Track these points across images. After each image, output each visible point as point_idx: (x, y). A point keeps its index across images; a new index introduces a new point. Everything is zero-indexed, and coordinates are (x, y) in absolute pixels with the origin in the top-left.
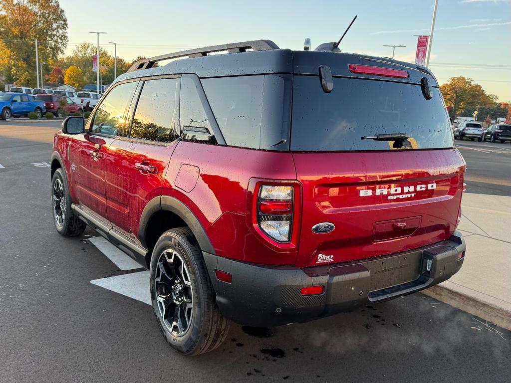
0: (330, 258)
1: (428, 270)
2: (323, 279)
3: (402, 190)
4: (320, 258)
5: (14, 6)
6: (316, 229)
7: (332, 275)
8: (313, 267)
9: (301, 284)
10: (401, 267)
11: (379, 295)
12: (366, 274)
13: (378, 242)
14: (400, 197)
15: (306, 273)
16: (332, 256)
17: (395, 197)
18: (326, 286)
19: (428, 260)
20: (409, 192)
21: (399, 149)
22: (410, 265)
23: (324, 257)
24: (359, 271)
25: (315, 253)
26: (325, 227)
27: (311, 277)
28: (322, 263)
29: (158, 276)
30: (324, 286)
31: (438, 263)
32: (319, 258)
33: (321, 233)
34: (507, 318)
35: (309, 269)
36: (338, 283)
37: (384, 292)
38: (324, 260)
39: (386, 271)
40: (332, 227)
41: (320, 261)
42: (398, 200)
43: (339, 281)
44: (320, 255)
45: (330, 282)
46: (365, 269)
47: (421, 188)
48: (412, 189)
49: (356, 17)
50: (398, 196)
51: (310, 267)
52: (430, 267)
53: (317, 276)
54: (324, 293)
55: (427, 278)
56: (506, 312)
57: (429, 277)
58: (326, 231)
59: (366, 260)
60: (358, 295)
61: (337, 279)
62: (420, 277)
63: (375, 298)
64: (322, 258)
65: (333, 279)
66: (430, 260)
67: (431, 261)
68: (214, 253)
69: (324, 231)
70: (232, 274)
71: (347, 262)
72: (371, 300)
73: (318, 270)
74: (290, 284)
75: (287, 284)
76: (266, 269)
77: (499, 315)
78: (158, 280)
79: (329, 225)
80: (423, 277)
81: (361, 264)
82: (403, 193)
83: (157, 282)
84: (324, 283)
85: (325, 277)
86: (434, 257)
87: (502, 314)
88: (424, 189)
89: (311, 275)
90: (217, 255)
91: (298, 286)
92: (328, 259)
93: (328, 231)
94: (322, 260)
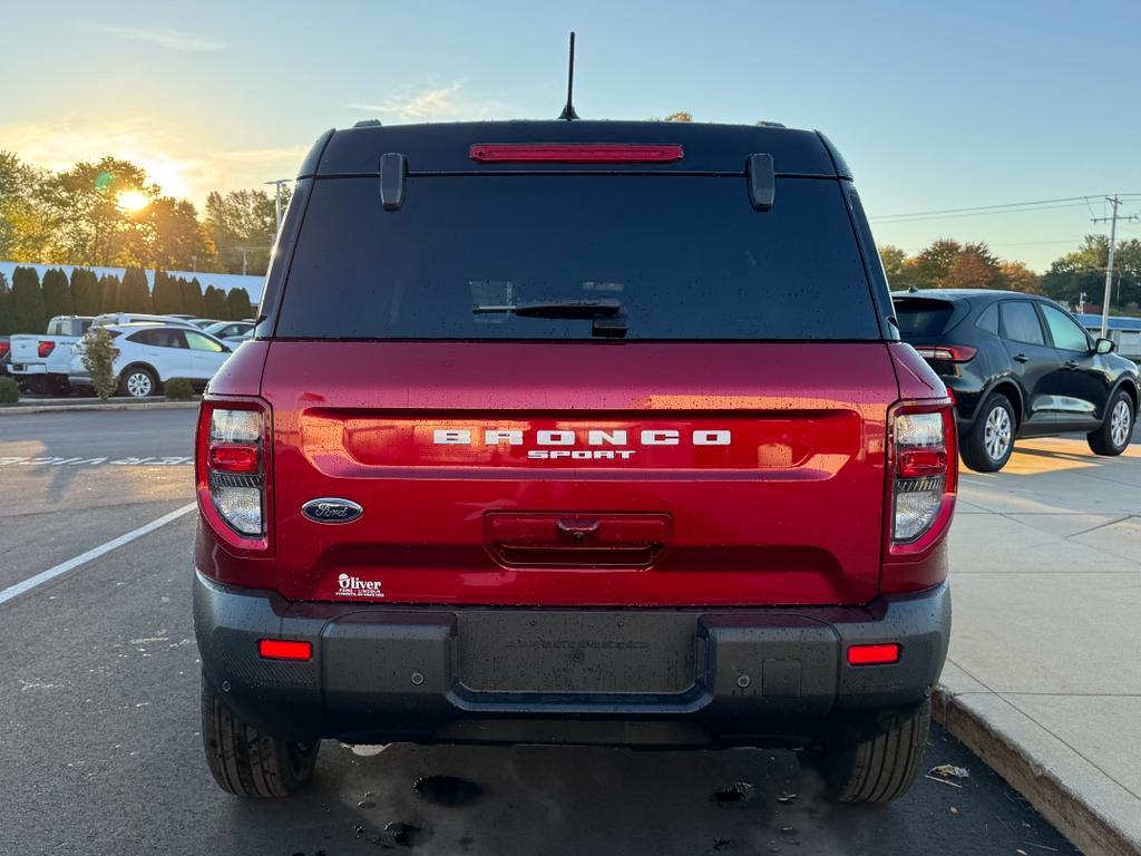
0: (372, 589)
2: (309, 627)
3: (582, 438)
4: (345, 583)
6: (312, 510)
8: (329, 602)
9: (257, 630)
14: (576, 455)
16: (379, 583)
18: (315, 643)
20: (606, 446)
23: (356, 583)
26: (333, 509)
27: (283, 617)
28: (351, 597)
30: (311, 644)
32: (341, 584)
33: (326, 523)
35: (316, 605)
36: (343, 642)
38: (355, 591)
41: (345, 592)
43: (347, 636)
44: (344, 577)
47: (661, 437)
48: (619, 438)
49: (573, 35)
50: (566, 453)
51: (320, 602)
55: (702, 691)
58: (336, 517)
61: (342, 631)
62: (694, 687)
64: (348, 584)
69: (331, 518)
74: (236, 627)
75: (231, 626)
81: (456, 612)
86: (710, 632)
88: (675, 441)
92: (366, 588)
93: (341, 518)
94: (349, 587)
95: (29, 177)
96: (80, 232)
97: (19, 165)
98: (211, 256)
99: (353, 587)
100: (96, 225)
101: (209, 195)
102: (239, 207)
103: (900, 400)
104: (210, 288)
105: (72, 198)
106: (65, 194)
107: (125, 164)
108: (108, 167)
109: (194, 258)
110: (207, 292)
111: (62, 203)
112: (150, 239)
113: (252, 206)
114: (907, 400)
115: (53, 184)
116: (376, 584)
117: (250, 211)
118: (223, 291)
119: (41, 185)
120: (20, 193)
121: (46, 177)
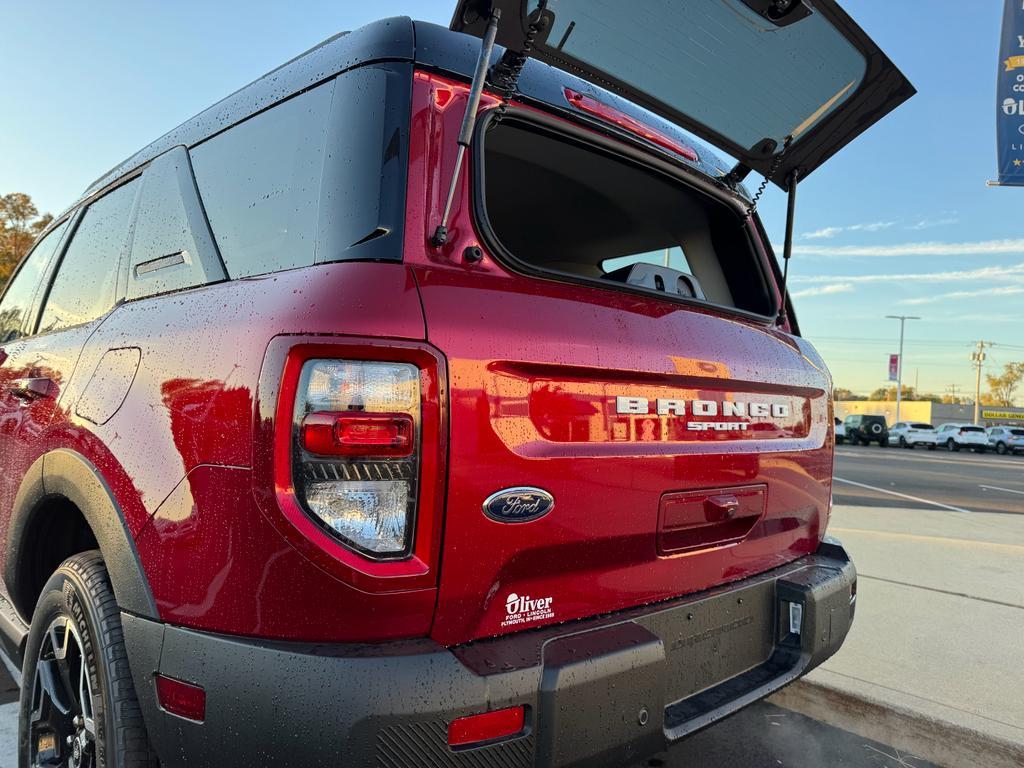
0: (541, 608)
1: (793, 630)
2: (523, 682)
3: (720, 409)
4: (513, 606)
5: (7, 231)
6: (496, 508)
7: (553, 664)
8: (491, 639)
9: (449, 705)
10: (731, 627)
11: (688, 717)
12: (653, 651)
13: (671, 553)
14: (717, 426)
15: (468, 665)
16: (549, 600)
17: (705, 426)
18: (534, 704)
19: (792, 605)
20: (735, 418)
22: (751, 618)
23: (525, 603)
24: (633, 643)
25: (497, 593)
26: (523, 502)
27: (484, 676)
28: (520, 624)
29: (36, 707)
30: (527, 707)
31: (818, 609)
32: (509, 607)
33: (511, 522)
34: (942, 739)
35: (477, 647)
36: (572, 690)
37: (699, 705)
38: (524, 615)
39: (697, 639)
40: (544, 504)
41: (513, 619)
42: (712, 434)
43: (576, 682)
44: (512, 597)
45: (548, 688)
46: (648, 637)
47: (760, 409)
48: (740, 408)
49: (573, 24)
50: (711, 425)
51: (481, 641)
52: (798, 622)
53: (504, 670)
54: (528, 730)
55: (794, 653)
56: (935, 724)
57: (800, 649)
58: (527, 513)
59: (646, 609)
60: (636, 724)
61: (571, 675)
62: (775, 652)
63: (679, 728)
64: (516, 607)
65: (556, 677)
66: (796, 602)
67: (799, 606)
68: (153, 613)
69: (519, 515)
70: (207, 689)
71: (594, 618)
72: (671, 735)
73: (509, 650)
74: (409, 710)
75: (398, 710)
76: (322, 659)
77: (922, 733)
78: (36, 716)
79: (536, 498)
80: (783, 650)
81: (632, 620)
82: (720, 417)
83: (35, 724)
84: (526, 696)
85: (528, 671)
86: (807, 593)
87: (928, 731)
88: (766, 414)
89: (482, 669)
90: (162, 622)
91: (436, 715)
92: (536, 609)
93: (532, 514)
94: (517, 613)
99: (522, 610)
116: (547, 600)
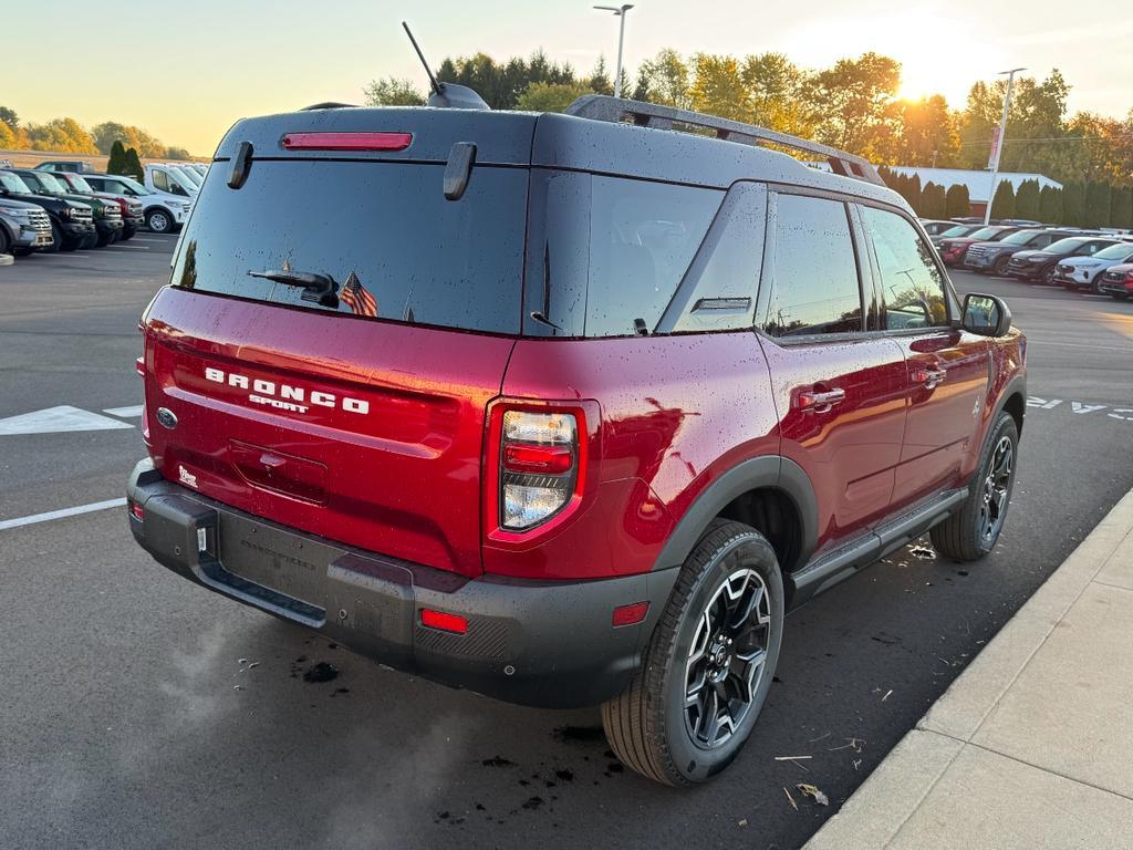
3: (278, 390)
10: (292, 559)
14: (274, 403)
16: (195, 477)
17: (263, 401)
20: (291, 400)
21: (331, 309)
22: (313, 566)
23: (186, 474)
28: (185, 483)
32: (180, 472)
38: (186, 480)
41: (182, 479)
44: (181, 467)
47: (323, 399)
48: (299, 394)
49: (404, 24)
50: (269, 401)
64: (183, 474)
88: (332, 405)
95: (793, 77)
96: (830, 128)
97: (786, 65)
98: (955, 150)
100: (847, 121)
101: (974, 84)
102: (1002, 96)
103: (500, 396)
104: (930, 184)
105: (830, 94)
106: (824, 92)
107: (884, 59)
108: (868, 62)
109: (935, 152)
110: (926, 188)
111: (821, 100)
112: (898, 134)
113: (1018, 93)
114: (508, 397)
115: (815, 83)
117: (1013, 100)
118: (943, 187)
119: (804, 84)
120: (783, 92)
121: (810, 76)
